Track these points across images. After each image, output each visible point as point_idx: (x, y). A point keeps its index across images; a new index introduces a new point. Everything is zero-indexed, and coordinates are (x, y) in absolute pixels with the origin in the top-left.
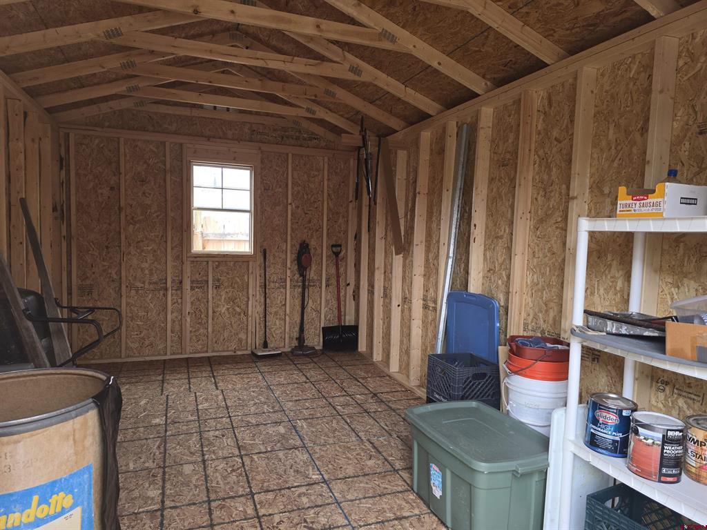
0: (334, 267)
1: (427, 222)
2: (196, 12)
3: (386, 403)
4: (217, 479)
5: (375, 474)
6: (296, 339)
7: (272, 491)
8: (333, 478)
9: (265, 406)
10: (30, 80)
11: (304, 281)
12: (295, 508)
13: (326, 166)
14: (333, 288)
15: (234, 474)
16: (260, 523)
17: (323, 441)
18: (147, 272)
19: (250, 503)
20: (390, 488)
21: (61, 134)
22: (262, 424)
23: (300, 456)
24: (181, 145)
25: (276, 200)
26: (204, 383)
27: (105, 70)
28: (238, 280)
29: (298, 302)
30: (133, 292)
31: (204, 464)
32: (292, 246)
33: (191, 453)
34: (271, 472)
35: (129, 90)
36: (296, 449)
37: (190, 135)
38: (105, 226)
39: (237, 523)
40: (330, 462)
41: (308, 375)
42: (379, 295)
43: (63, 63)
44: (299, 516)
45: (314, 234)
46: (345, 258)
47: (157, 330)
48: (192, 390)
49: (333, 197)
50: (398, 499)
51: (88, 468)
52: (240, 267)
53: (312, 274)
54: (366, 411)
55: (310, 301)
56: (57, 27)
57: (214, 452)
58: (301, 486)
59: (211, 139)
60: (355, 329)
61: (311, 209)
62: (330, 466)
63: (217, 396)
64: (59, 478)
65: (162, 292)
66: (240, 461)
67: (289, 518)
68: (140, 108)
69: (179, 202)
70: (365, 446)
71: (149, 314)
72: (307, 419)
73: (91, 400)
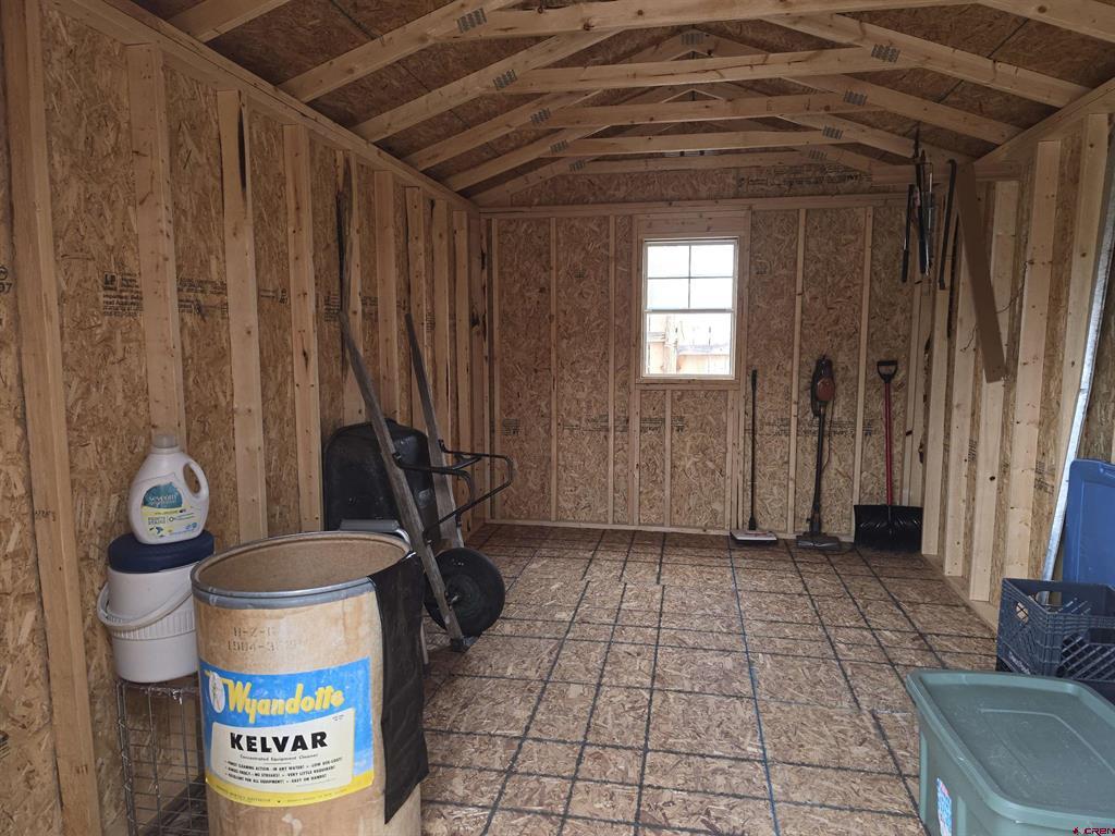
0: (883, 400)
1: (1048, 318)
2: (587, 27)
3: (939, 654)
4: (606, 713)
5: (859, 771)
6: (808, 520)
7: (676, 753)
8: (780, 759)
9: (718, 622)
10: (429, 159)
11: (822, 424)
12: (700, 789)
13: (870, 221)
14: (878, 438)
15: (632, 713)
16: (640, 794)
17: (788, 696)
18: (583, 404)
19: (637, 763)
20: (876, 801)
21: (483, 220)
22: (701, 648)
23: (741, 712)
24: (631, 217)
25: (776, 289)
26: (643, 571)
27: (513, 129)
28: (712, 420)
29: (811, 460)
30: (566, 432)
31: (598, 690)
32: (801, 365)
33: (587, 669)
34: (687, 723)
35: (555, 149)
36: (738, 698)
37: (643, 201)
38: (533, 341)
39: (609, 786)
40: (786, 732)
41: (810, 583)
42: (960, 456)
43: (464, 129)
44: (701, 802)
45: (845, 343)
46: (903, 385)
47: (596, 487)
48: (623, 579)
49: (883, 275)
50: (885, 824)
51: (365, 663)
52: (715, 399)
53: (838, 412)
54: (890, 662)
55: (834, 459)
56: (440, 87)
57: (617, 676)
58: (724, 758)
59: (674, 203)
60: (917, 513)
61: (839, 300)
62: (784, 739)
63: (653, 594)
64: (326, 668)
65: (602, 434)
66: (648, 696)
67: (684, 801)
68: (577, 172)
69: (627, 304)
70: (862, 720)
71: (586, 463)
72: (777, 654)
73: (367, 579)
